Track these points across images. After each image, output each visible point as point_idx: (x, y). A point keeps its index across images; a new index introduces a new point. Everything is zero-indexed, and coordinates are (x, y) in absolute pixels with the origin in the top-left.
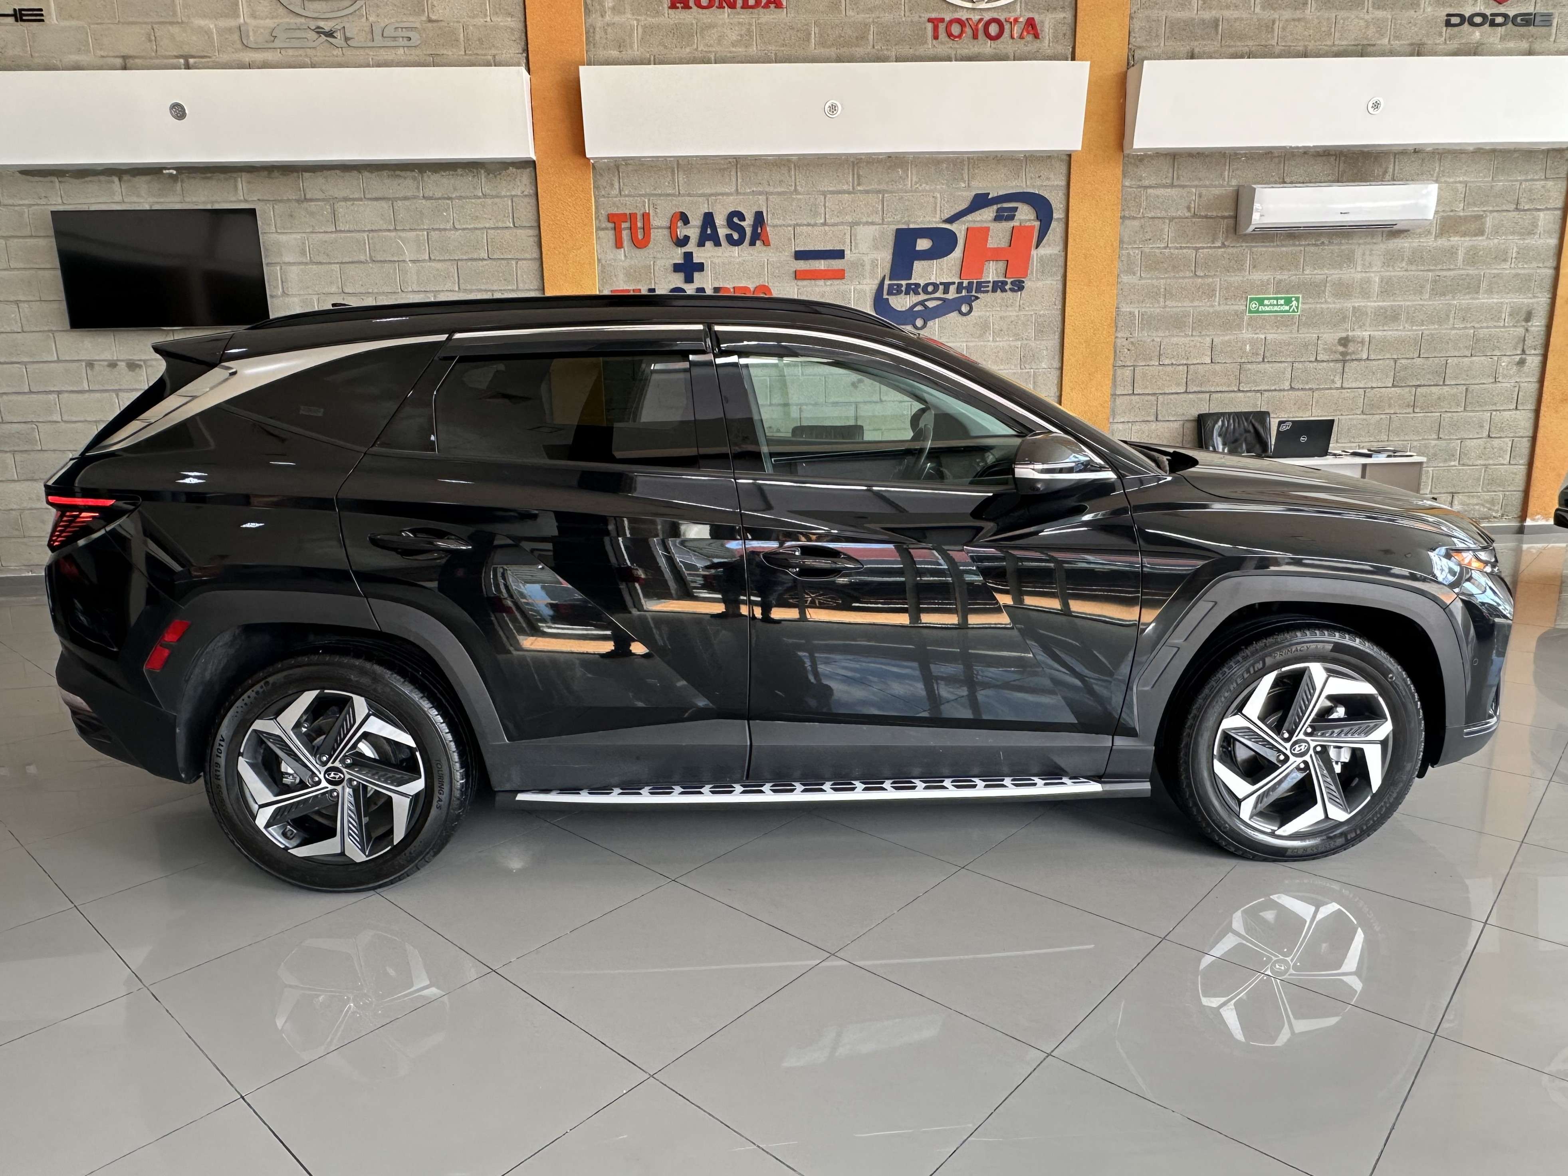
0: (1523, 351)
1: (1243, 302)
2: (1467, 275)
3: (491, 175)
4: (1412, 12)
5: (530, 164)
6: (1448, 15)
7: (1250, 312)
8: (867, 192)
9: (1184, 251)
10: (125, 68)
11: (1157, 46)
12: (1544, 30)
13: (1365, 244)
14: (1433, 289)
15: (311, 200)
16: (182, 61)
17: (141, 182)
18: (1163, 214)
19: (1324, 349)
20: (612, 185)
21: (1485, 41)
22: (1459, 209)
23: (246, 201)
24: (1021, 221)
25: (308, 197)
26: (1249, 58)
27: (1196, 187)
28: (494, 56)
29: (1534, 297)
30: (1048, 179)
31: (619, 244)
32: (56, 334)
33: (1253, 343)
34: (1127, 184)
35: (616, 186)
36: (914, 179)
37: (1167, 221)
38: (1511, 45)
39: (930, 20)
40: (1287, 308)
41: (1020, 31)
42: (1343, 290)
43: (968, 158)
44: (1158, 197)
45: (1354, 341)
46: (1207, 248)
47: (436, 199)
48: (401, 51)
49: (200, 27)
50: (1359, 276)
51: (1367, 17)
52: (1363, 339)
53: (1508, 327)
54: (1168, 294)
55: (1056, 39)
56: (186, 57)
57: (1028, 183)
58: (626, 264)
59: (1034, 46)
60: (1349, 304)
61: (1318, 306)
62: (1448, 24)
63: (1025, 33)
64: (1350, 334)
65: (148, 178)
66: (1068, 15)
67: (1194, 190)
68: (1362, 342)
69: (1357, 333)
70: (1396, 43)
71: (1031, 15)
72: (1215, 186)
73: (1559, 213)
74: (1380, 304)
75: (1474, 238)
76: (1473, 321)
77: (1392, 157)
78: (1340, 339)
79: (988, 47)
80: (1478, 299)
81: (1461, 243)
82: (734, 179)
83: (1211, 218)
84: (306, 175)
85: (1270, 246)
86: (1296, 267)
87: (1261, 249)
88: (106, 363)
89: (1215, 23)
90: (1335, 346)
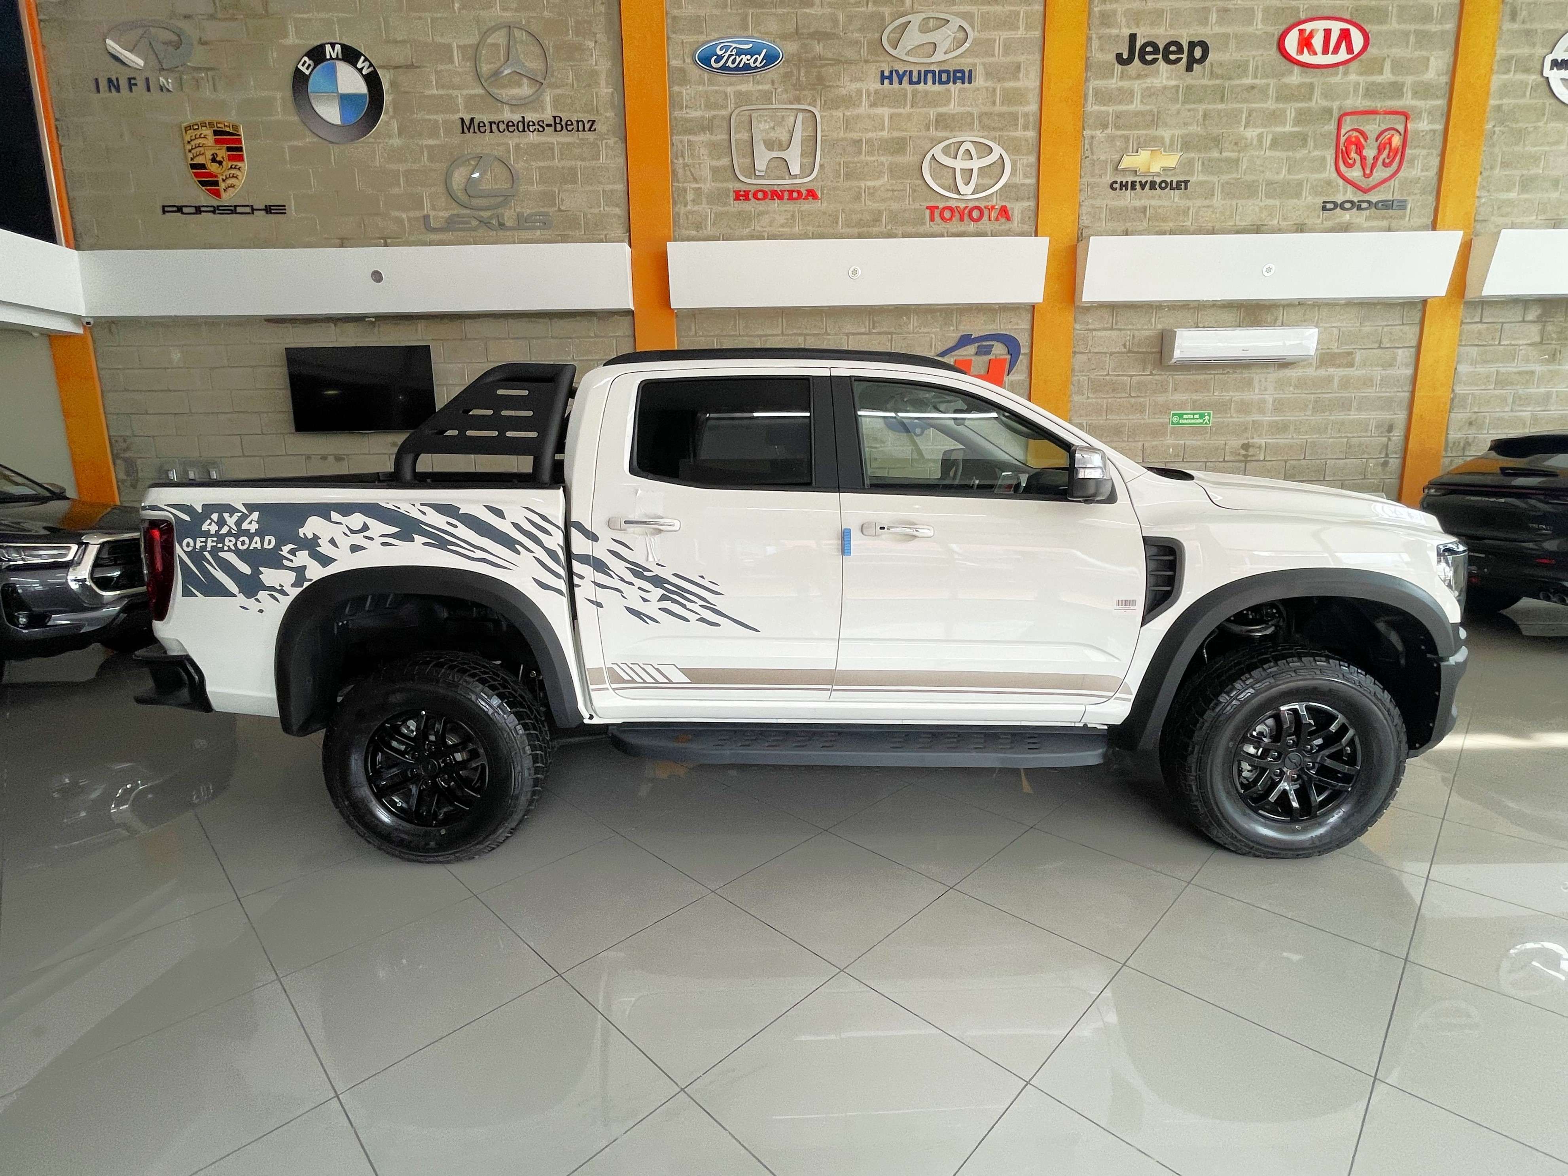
0: (1387, 455)
1: (1167, 416)
2: (1342, 397)
3: (601, 321)
4: (1296, 201)
5: (630, 313)
6: (1324, 202)
7: (1173, 424)
8: (879, 333)
9: (1122, 378)
10: (342, 246)
11: (1100, 227)
12: (1401, 212)
13: (1261, 373)
14: (1313, 408)
15: (469, 339)
16: (382, 241)
17: (350, 327)
18: (1105, 350)
19: (1231, 452)
20: (690, 329)
21: (1352, 221)
22: (1334, 347)
23: (423, 340)
24: (996, 355)
25: (469, 336)
26: (1170, 234)
27: (1129, 330)
28: (606, 236)
29: (1396, 414)
30: (1017, 324)
32: (286, 436)
33: (1175, 447)
34: (1077, 327)
35: (694, 330)
36: (916, 324)
37: (1108, 355)
38: (1375, 223)
39: (927, 208)
40: (1201, 421)
41: (996, 216)
42: (1244, 408)
43: (957, 309)
44: (1101, 337)
45: (1253, 447)
46: (1139, 375)
47: (561, 338)
48: (538, 232)
49: (397, 217)
50: (1256, 397)
51: (1261, 204)
52: (1260, 445)
53: (1373, 437)
54: (1109, 410)
55: (1023, 222)
56: (385, 239)
57: (1003, 327)
59: (1007, 226)
60: (1249, 419)
61: (1225, 420)
62: (1324, 209)
63: (999, 216)
64: (1250, 441)
65: (355, 324)
66: (1032, 204)
67: (1128, 332)
68: (1260, 447)
69: (1257, 441)
70: (1284, 224)
71: (1004, 204)
72: (1145, 330)
73: (1413, 350)
74: (1274, 418)
75: (1346, 369)
76: (1345, 433)
77: (1281, 308)
78: (1243, 445)
79: (972, 227)
80: (1349, 415)
81: (1336, 373)
82: (780, 325)
83: (1142, 353)
84: (468, 321)
85: (1188, 375)
86: (1209, 391)
87: (1180, 377)
88: (320, 457)
89: (1144, 210)
90: (1238, 450)
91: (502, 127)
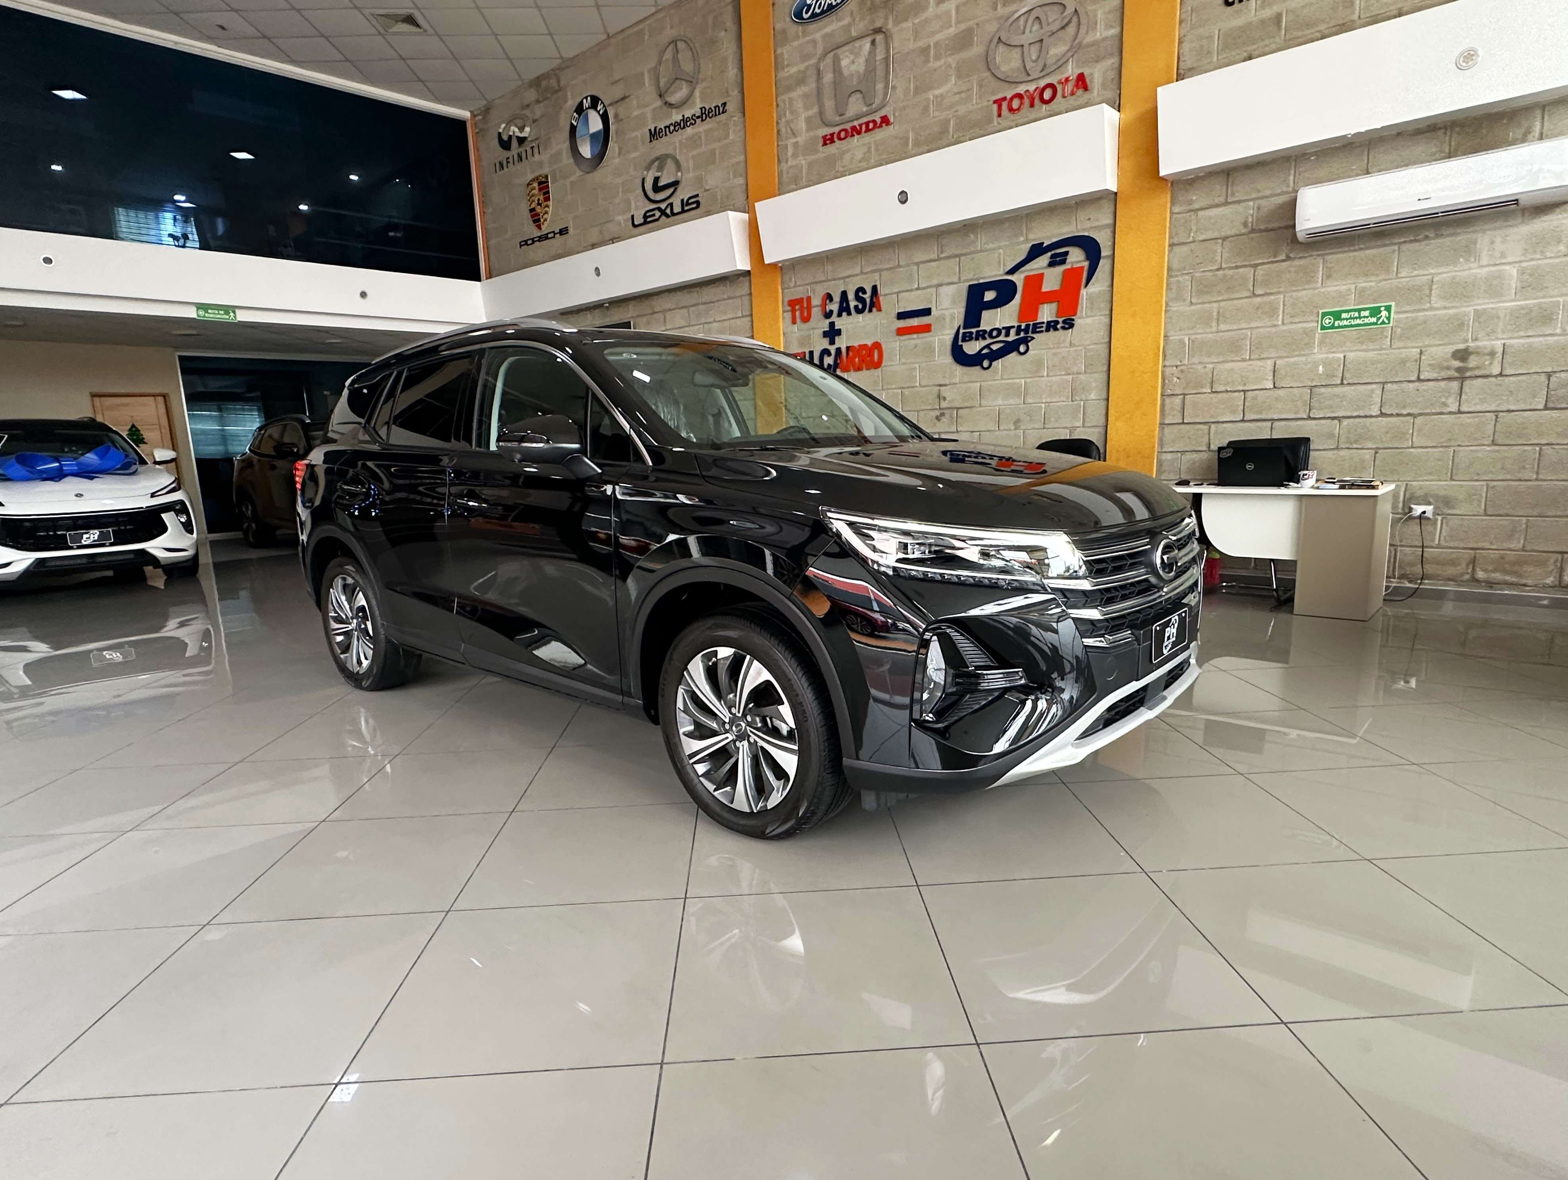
1: (1314, 318)
3: (731, 284)
5: (748, 273)
7: (1323, 328)
9: (1240, 270)
11: (1209, 64)
15: (656, 313)
17: (597, 313)
18: (1216, 234)
19: (1431, 365)
24: (1072, 263)
27: (1253, 199)
30: (1097, 220)
31: (794, 322)
33: (1328, 363)
34: (1177, 210)
35: (793, 280)
37: (1220, 241)
40: (1374, 320)
41: (1071, 89)
42: (1459, 291)
43: (1027, 215)
44: (1210, 218)
45: (1478, 353)
46: (1269, 263)
50: (1484, 271)
52: (1492, 350)
54: (1221, 317)
55: (1104, 86)
57: (1079, 227)
58: (797, 335)
59: (1085, 96)
60: (1470, 308)
61: (1421, 313)
63: (1076, 89)
64: (1471, 344)
65: (599, 310)
66: (1115, 60)
67: (1251, 203)
68: (1492, 354)
69: (1484, 343)
71: (1079, 71)
72: (1279, 195)
74: (1519, 303)
78: (1458, 351)
79: (1043, 109)
82: (860, 263)
86: (1388, 270)
87: (1338, 256)
89: (1277, 19)
90: (1447, 360)
91: (672, 128)
